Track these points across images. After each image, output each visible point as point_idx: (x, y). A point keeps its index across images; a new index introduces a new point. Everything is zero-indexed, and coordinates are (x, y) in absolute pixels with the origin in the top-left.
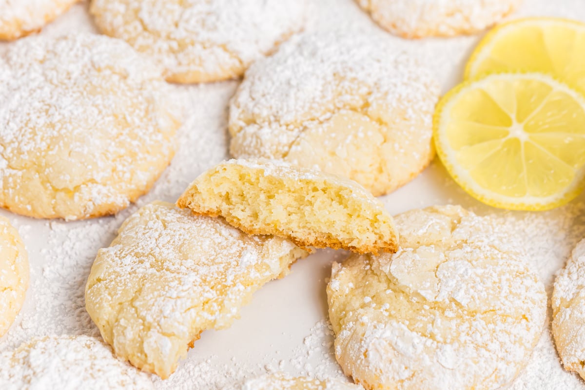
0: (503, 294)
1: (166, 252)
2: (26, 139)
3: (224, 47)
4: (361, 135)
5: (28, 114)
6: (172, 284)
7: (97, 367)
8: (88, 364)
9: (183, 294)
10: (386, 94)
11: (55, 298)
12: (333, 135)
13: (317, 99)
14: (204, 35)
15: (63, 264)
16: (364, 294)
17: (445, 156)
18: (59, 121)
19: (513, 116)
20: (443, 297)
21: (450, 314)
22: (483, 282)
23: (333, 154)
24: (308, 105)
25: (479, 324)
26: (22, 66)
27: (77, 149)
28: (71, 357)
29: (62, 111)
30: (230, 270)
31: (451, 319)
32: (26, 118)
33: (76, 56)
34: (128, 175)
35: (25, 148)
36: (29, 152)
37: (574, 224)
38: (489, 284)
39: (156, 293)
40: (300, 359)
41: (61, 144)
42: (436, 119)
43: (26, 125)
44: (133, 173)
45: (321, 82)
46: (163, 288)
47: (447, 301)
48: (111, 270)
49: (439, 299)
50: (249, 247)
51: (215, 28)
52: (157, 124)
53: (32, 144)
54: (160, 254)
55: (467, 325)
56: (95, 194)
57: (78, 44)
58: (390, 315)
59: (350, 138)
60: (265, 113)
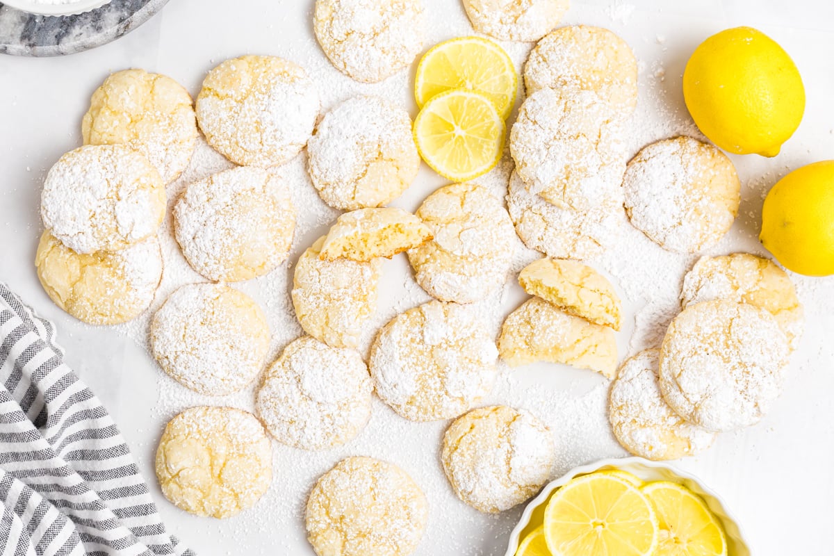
0: (494, 241)
1: (327, 288)
2: (228, 254)
3: (292, 144)
4: (386, 174)
5: (221, 240)
6: (341, 309)
7: (326, 360)
8: (320, 360)
9: (349, 313)
10: (388, 143)
11: (280, 316)
12: (373, 180)
13: (356, 163)
14: (279, 144)
15: (274, 296)
16: (426, 253)
17: (429, 161)
18: (238, 237)
19: (453, 123)
20: (466, 252)
21: (470, 259)
22: (483, 239)
23: (377, 190)
24: (353, 169)
25: (485, 261)
26: (199, 208)
27: (255, 247)
28: (311, 359)
29: (237, 231)
30: (362, 285)
31: (471, 263)
32: (221, 243)
33: (224, 191)
34: (283, 243)
35: (229, 258)
36: (232, 259)
37: (503, 162)
38: (487, 239)
39: (336, 317)
40: (407, 296)
41: (246, 248)
42: (415, 140)
43: (223, 246)
44: (284, 241)
45: (353, 152)
46: (338, 313)
47: (468, 254)
48: (307, 309)
49: (464, 254)
50: (364, 267)
51: (282, 139)
52: (282, 209)
53: (232, 255)
54: (326, 290)
55: (479, 264)
56: (273, 261)
57: (221, 185)
58: (441, 266)
59: (382, 178)
60: (333, 180)
